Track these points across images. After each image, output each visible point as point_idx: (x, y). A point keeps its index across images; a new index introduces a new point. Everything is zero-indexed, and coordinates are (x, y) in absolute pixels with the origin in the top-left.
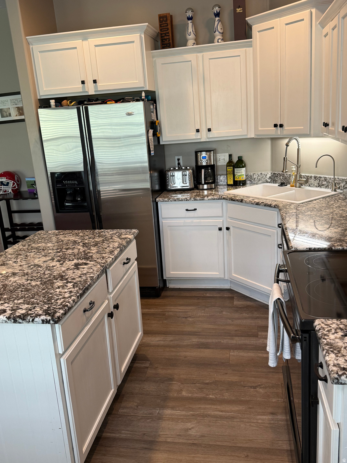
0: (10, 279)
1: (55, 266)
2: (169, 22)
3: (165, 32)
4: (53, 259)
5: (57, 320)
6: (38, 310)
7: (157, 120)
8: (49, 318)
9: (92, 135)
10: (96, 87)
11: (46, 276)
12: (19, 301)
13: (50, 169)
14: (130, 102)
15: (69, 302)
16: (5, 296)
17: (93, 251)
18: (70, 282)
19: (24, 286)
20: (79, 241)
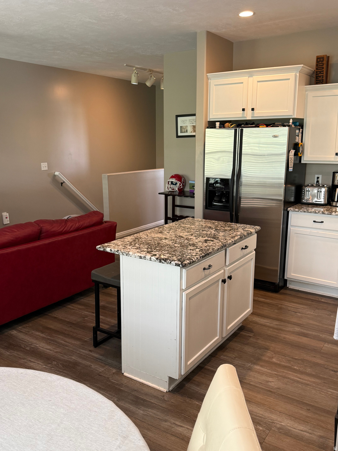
0: (162, 241)
1: (192, 239)
2: (325, 62)
3: (320, 70)
4: (192, 235)
5: (184, 265)
6: (175, 258)
7: (302, 142)
8: (180, 263)
9: (243, 151)
10: (253, 114)
11: (185, 243)
12: (165, 252)
13: (207, 175)
14: (278, 126)
15: (194, 258)
16: (158, 248)
17: (220, 235)
18: (198, 248)
19: (170, 245)
20: (213, 227)
